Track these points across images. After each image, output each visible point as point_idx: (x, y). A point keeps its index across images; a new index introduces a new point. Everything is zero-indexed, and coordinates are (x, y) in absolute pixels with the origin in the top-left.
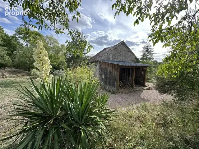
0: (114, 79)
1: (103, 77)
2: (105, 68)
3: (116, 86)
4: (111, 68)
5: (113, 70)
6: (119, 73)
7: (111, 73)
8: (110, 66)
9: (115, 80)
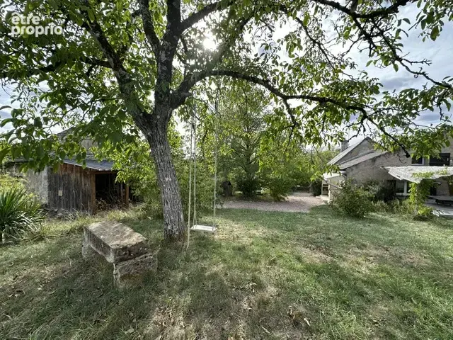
0: (84, 195)
1: (60, 193)
2: (65, 175)
3: (89, 208)
4: (79, 175)
5: (83, 178)
6: (94, 184)
7: (78, 185)
8: (77, 172)
9: (86, 196)
